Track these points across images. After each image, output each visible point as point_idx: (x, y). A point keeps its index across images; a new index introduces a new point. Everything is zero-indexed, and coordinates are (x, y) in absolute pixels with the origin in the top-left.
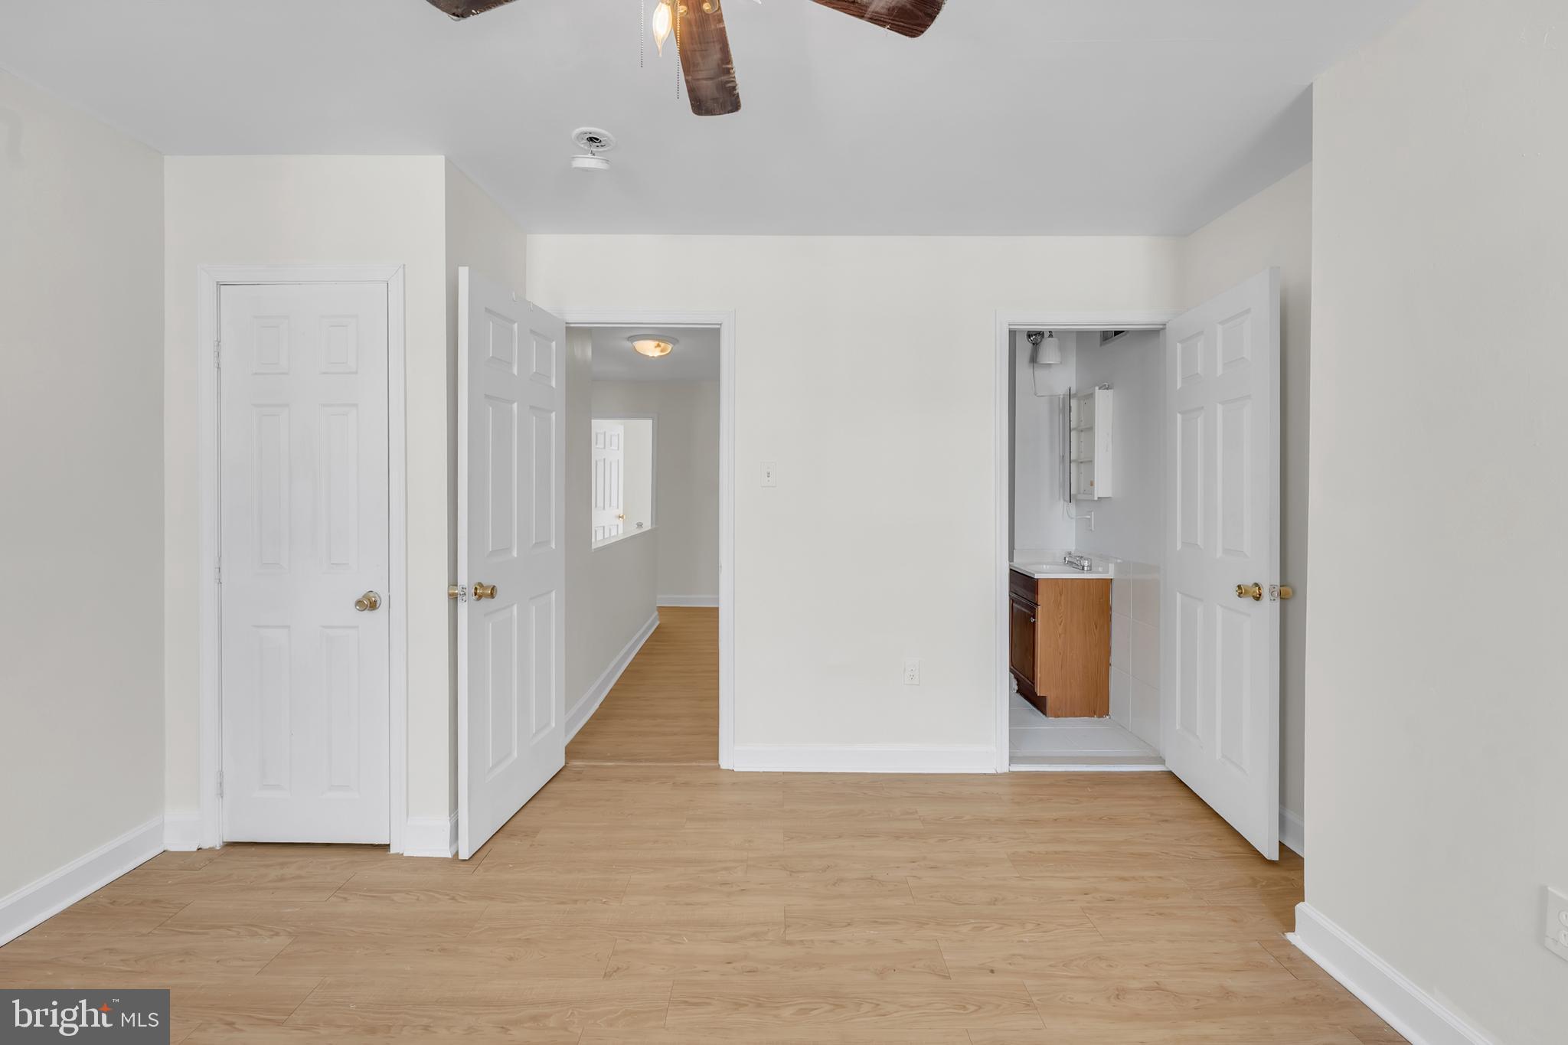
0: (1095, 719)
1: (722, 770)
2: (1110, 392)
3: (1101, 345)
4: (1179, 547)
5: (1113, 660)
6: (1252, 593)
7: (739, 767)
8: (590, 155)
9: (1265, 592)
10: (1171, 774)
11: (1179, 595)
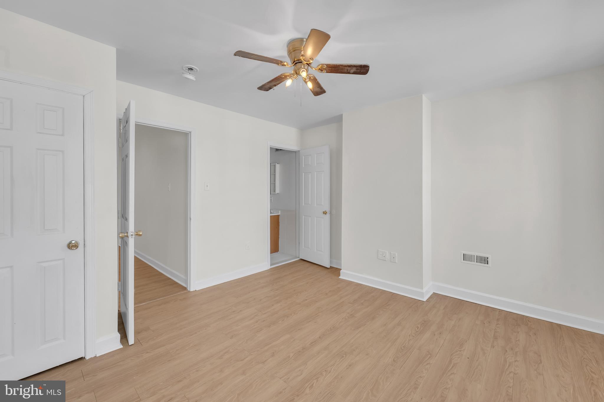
0: (276, 253)
1: (191, 292)
2: (279, 165)
3: (275, 152)
4: (303, 205)
5: (280, 236)
6: (325, 213)
7: (198, 289)
8: (189, 74)
9: (328, 212)
10: (302, 260)
11: (303, 216)
